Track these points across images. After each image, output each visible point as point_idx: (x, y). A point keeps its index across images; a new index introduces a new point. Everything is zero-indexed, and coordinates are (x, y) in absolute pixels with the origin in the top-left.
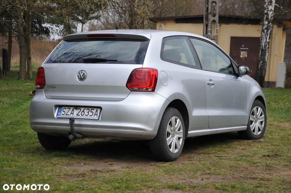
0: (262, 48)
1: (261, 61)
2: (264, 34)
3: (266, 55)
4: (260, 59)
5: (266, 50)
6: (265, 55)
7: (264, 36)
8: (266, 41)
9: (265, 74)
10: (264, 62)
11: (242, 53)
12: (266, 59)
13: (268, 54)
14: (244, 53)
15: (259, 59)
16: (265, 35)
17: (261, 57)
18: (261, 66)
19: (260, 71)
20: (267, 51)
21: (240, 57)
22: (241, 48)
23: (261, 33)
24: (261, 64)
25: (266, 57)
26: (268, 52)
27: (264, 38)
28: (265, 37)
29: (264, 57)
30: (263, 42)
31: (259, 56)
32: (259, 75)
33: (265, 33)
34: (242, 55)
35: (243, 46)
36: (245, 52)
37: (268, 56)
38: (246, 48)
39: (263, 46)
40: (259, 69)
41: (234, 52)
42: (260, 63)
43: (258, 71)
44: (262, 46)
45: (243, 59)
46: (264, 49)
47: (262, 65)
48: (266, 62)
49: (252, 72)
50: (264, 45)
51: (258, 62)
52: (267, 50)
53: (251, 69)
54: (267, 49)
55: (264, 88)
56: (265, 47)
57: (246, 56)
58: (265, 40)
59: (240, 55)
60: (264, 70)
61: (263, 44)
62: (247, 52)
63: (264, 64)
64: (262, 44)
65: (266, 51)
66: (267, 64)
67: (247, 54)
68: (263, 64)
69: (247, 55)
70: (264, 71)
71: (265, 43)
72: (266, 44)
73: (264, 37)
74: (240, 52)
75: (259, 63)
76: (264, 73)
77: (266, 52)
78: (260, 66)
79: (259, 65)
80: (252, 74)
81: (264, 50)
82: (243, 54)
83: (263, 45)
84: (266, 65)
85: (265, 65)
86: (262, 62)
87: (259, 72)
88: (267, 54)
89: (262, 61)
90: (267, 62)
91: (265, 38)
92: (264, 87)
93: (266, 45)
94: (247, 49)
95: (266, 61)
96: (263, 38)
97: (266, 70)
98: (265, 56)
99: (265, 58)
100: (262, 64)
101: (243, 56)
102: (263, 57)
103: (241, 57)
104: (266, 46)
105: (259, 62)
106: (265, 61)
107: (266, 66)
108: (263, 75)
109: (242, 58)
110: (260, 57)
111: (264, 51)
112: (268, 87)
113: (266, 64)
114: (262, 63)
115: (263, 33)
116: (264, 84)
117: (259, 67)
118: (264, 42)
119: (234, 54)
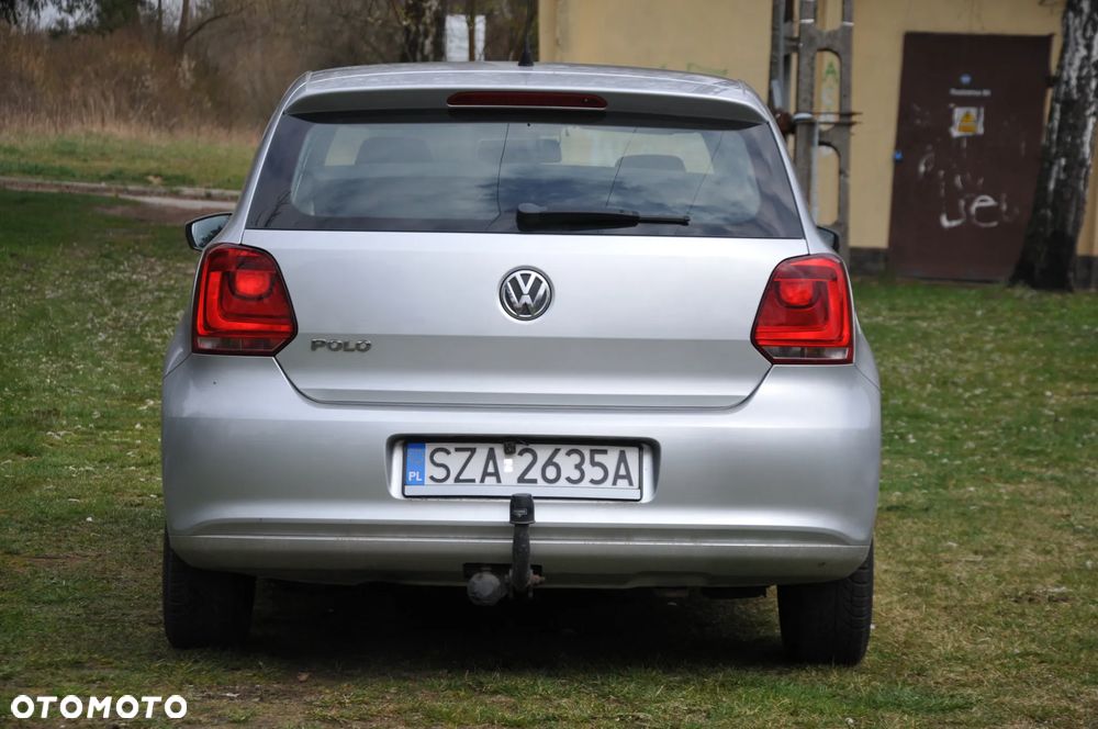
0: (1068, 94)
1: (1057, 156)
2: (1077, 21)
3: (1085, 126)
4: (1054, 150)
5: (1086, 101)
6: (1079, 129)
7: (1079, 33)
8: (1088, 58)
9: (1077, 225)
10: (1076, 164)
11: (959, 113)
12: (1087, 149)
13: (1095, 125)
14: (967, 115)
15: (1050, 148)
16: (1085, 30)
17: (1058, 138)
18: (1058, 181)
19: (1055, 210)
20: (1093, 109)
21: (949, 135)
22: (954, 92)
23: (1065, 17)
24: (1058, 173)
25: (1087, 137)
26: (1094, 114)
27: (1077, 44)
28: (1084, 36)
29: (1074, 138)
30: (1070, 64)
31: (1051, 131)
32: (1050, 231)
33: (1084, 18)
34: (957, 124)
35: (966, 79)
36: (973, 111)
37: (1094, 134)
38: (981, 89)
39: (1074, 82)
40: (1050, 199)
41: (918, 109)
42: (1055, 168)
43: (1043, 211)
44: (1067, 83)
45: (965, 144)
46: (1075, 96)
47: (1066, 180)
48: (1082, 163)
49: (1004, 207)
50: (1079, 78)
51: (1046, 160)
52: (1091, 104)
53: (1004, 196)
54: (1091, 98)
55: (1070, 295)
56: (1081, 88)
57: (980, 130)
58: (1083, 52)
59: (950, 123)
60: (1074, 203)
61: (1074, 75)
62: (982, 110)
63: (1074, 173)
64: (1065, 74)
65: (1085, 109)
66: (1091, 171)
67: (982, 119)
68: (1069, 177)
69: (986, 125)
70: (1073, 209)
71: (1081, 68)
72: (1085, 72)
73: (1076, 39)
74: (951, 112)
75: (1050, 169)
76: (1072, 218)
77: (1088, 112)
78: (1052, 186)
79: (1048, 178)
80: (1006, 219)
81: (1074, 102)
82: (965, 122)
83: (1069, 78)
84: (1086, 179)
85: (1078, 178)
86: (1063, 161)
87: (1049, 213)
88: (1091, 121)
89: (1066, 156)
90: (1089, 162)
91: (1082, 41)
92: (1070, 290)
93: (1088, 78)
94: (986, 93)
95: (1084, 160)
96: (1072, 43)
97: (1084, 202)
98: (1081, 135)
99: (1082, 144)
100: (1062, 176)
101: (960, 129)
102: (1069, 139)
103: (955, 133)
104: (1088, 84)
105: (1052, 164)
106: (1081, 157)
107: (1082, 182)
108: (1070, 230)
109: (959, 139)
110: (1055, 137)
111: (1073, 110)
112: (1086, 283)
113: (1084, 170)
114: (1066, 169)
115: (1071, 15)
116: (1071, 275)
117: (1046, 188)
118: (1077, 63)
119: (918, 122)
